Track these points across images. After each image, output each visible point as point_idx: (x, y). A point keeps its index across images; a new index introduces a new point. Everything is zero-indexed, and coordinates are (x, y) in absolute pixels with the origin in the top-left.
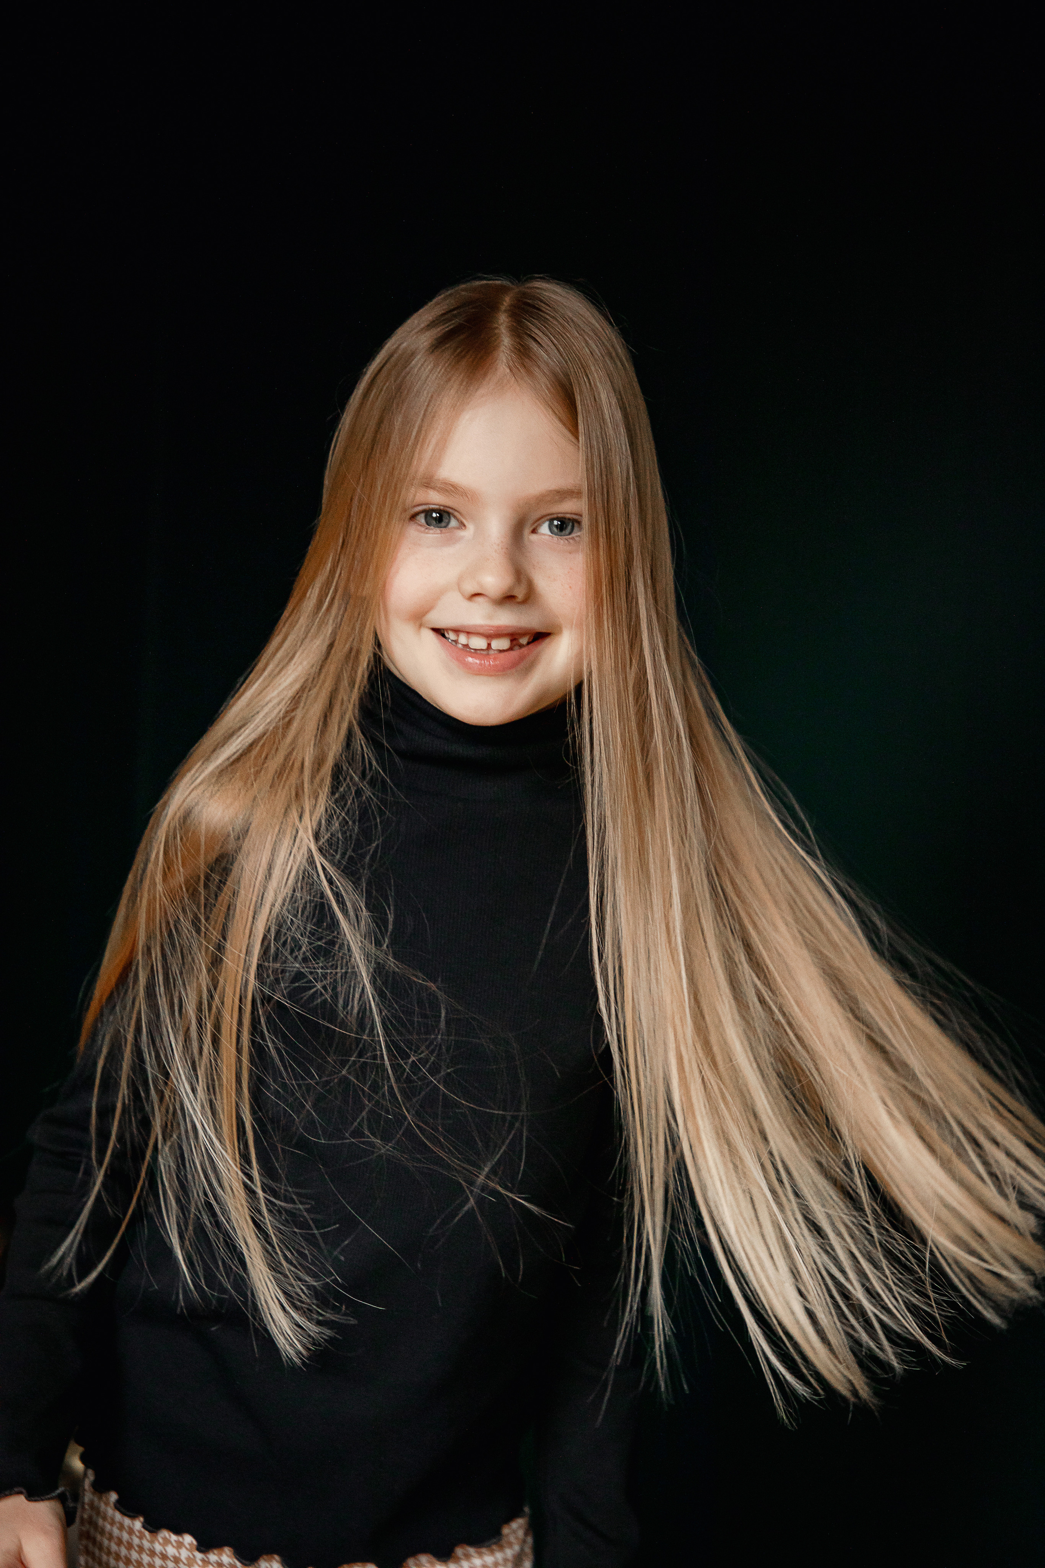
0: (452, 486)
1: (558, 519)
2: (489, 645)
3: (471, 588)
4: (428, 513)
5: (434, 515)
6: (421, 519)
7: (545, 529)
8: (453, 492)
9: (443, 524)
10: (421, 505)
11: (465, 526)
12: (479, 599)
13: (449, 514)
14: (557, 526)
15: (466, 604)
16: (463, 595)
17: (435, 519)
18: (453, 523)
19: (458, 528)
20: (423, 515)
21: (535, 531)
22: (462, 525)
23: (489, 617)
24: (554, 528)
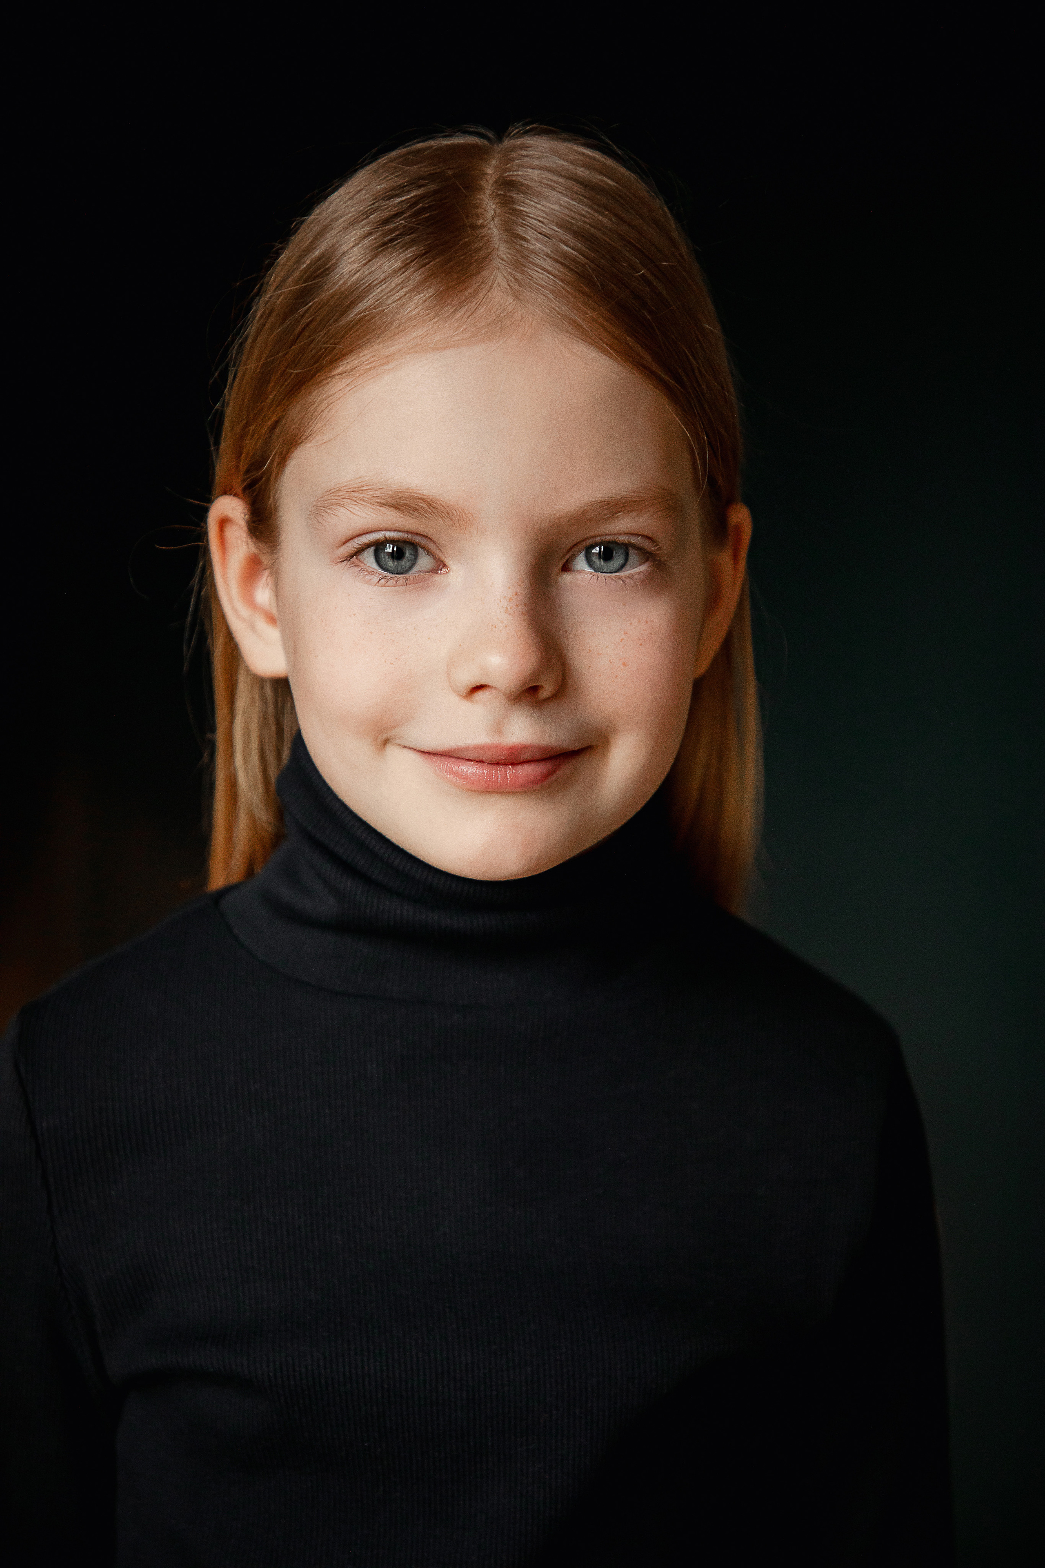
0: (424, 501)
1: (599, 543)
3: (468, 676)
4: (378, 547)
6: (368, 558)
7: (581, 563)
8: (427, 511)
9: (405, 563)
10: (368, 533)
11: (445, 566)
12: (481, 695)
13: (414, 546)
14: (599, 555)
16: (459, 695)
17: (392, 556)
18: (424, 562)
19: (434, 571)
20: (372, 550)
21: (566, 568)
22: (440, 565)
23: (498, 728)
24: (596, 560)
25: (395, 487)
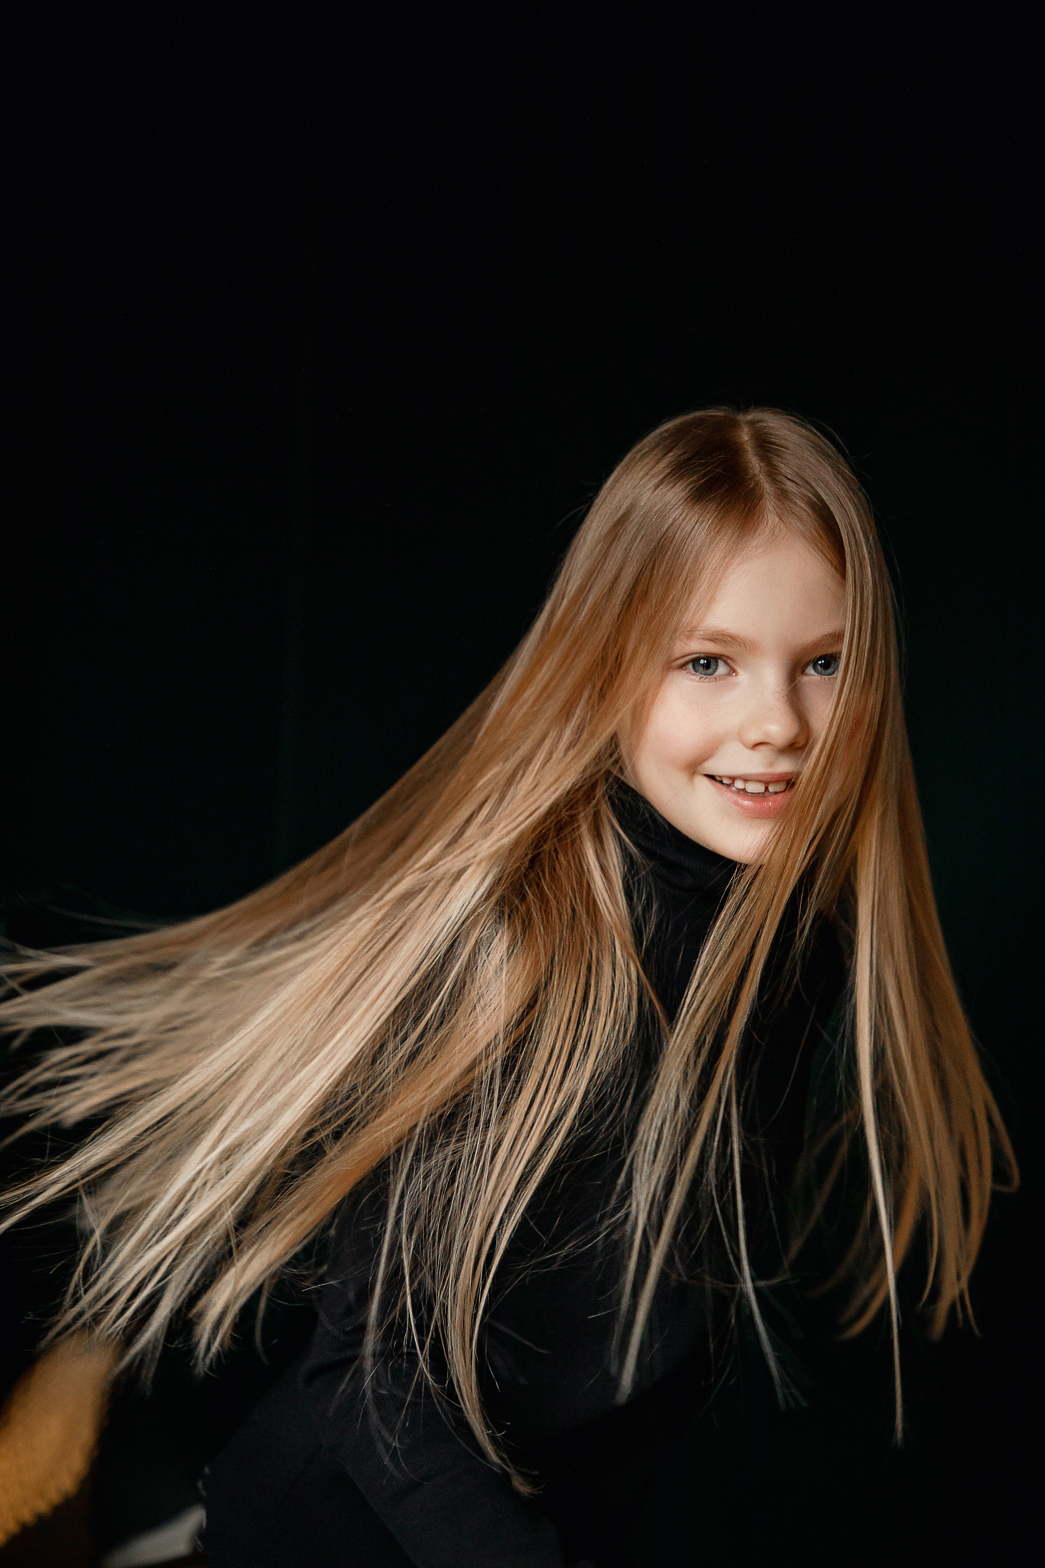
0: (731, 637)
1: (821, 658)
2: (767, 789)
3: (754, 736)
4: (695, 662)
5: (702, 662)
6: (690, 666)
7: (810, 670)
8: (731, 642)
9: (710, 671)
10: (692, 654)
11: (734, 671)
12: (761, 748)
13: (719, 660)
14: (821, 665)
15: (748, 753)
16: (745, 746)
17: (703, 665)
18: (722, 669)
19: (729, 674)
20: (691, 663)
21: (803, 672)
22: (733, 671)
23: (771, 764)
24: (819, 668)
25: (713, 629)
